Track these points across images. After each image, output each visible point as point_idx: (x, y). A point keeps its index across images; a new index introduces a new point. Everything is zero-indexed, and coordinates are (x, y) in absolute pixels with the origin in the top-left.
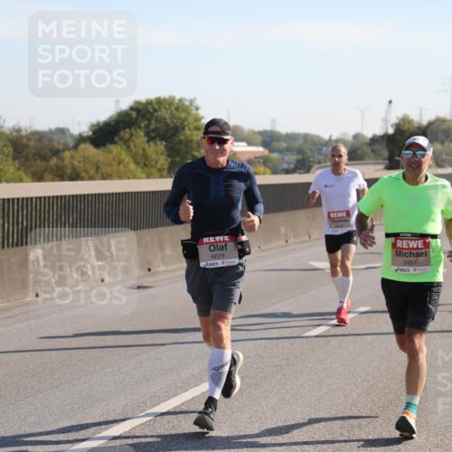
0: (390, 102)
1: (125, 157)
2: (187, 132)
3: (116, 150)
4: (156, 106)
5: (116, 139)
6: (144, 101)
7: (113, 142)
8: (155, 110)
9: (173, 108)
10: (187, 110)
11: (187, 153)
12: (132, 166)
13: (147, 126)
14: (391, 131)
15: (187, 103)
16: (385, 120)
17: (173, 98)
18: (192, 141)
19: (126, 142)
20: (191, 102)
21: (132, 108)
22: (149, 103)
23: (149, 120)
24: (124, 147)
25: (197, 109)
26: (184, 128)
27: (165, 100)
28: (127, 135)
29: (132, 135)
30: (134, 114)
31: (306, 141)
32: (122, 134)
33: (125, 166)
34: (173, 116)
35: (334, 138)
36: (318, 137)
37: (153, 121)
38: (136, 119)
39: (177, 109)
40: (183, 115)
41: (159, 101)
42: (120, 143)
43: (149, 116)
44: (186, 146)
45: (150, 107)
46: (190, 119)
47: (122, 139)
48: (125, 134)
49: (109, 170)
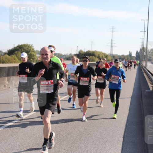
0: (78, 47)
1: (16, 58)
2: (31, 52)
3: (14, 56)
4: (23, 46)
5: (14, 53)
6: (20, 45)
7: (13, 54)
8: (23, 47)
9: (27, 46)
10: (31, 47)
11: (31, 57)
12: (17, 60)
13: (21, 51)
14: (78, 53)
15: (31, 46)
16: (77, 51)
17: (27, 44)
18: (32, 54)
19: (16, 54)
20: (32, 45)
21: (17, 46)
22: (22, 45)
23: (22, 49)
24: (16, 56)
25: (33, 47)
26: (30, 51)
27: (26, 45)
28: (16, 53)
29: (17, 53)
30: (18, 48)
31: (59, 55)
32: (15, 52)
33: (16, 60)
34: (27, 48)
35: (65, 54)
36: (61, 54)
37: (23, 50)
38: (19, 49)
39: (28, 47)
40: (30, 48)
41: (24, 45)
42: (15, 54)
43: (21, 48)
44: (30, 56)
45: (22, 46)
46: (31, 49)
47: (15, 53)
48: (16, 52)
49: (12, 61)
